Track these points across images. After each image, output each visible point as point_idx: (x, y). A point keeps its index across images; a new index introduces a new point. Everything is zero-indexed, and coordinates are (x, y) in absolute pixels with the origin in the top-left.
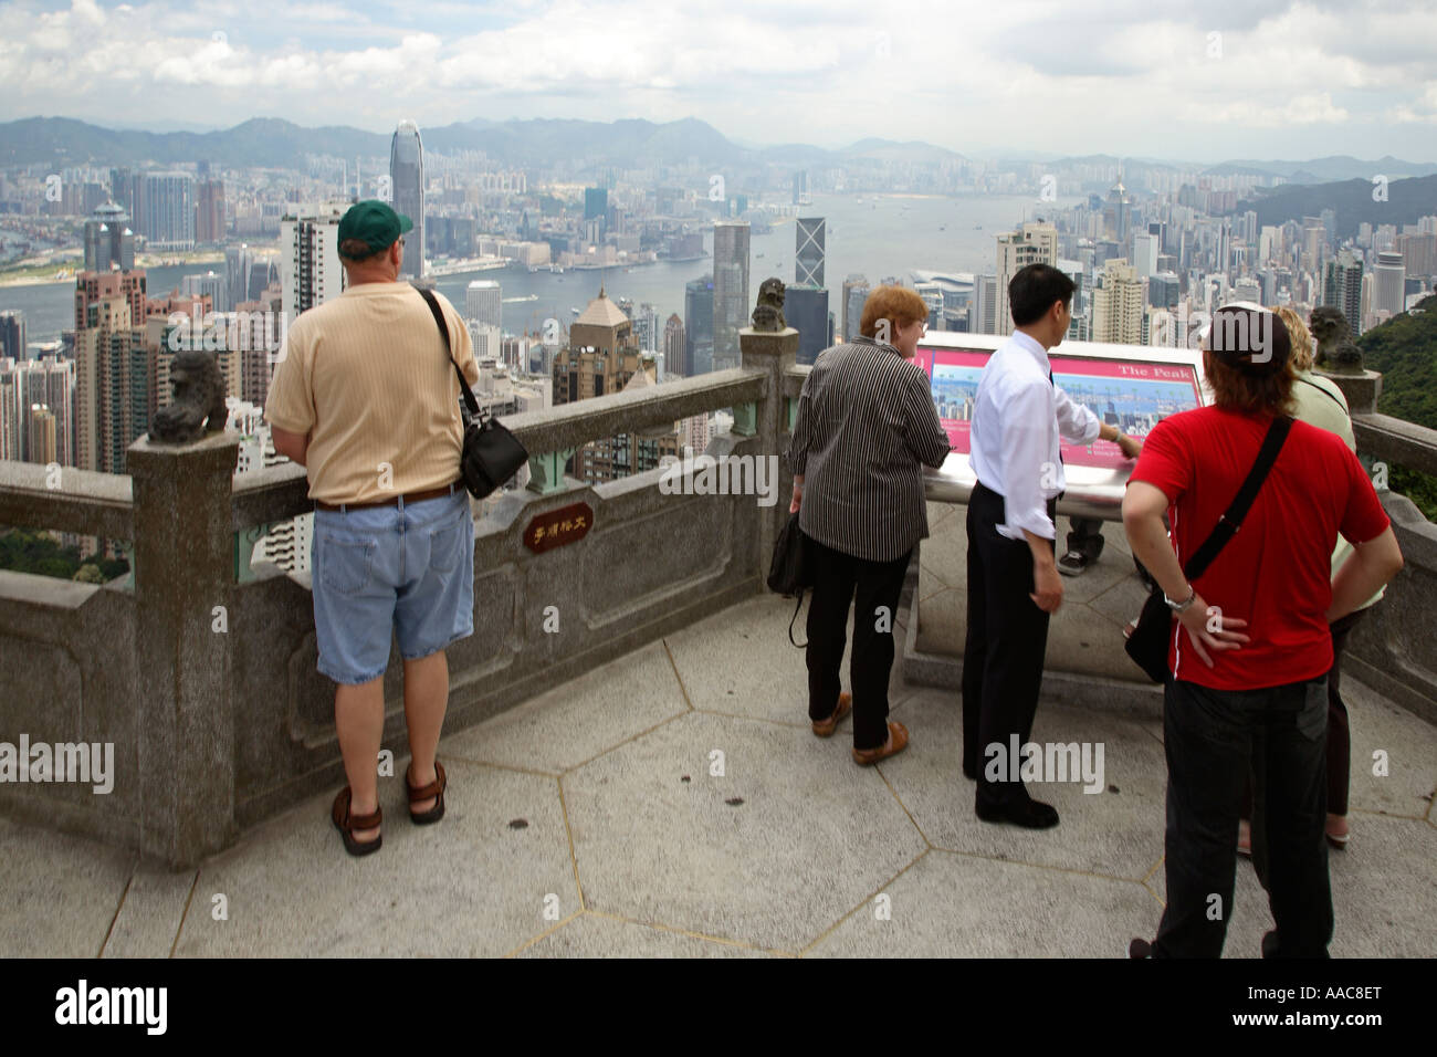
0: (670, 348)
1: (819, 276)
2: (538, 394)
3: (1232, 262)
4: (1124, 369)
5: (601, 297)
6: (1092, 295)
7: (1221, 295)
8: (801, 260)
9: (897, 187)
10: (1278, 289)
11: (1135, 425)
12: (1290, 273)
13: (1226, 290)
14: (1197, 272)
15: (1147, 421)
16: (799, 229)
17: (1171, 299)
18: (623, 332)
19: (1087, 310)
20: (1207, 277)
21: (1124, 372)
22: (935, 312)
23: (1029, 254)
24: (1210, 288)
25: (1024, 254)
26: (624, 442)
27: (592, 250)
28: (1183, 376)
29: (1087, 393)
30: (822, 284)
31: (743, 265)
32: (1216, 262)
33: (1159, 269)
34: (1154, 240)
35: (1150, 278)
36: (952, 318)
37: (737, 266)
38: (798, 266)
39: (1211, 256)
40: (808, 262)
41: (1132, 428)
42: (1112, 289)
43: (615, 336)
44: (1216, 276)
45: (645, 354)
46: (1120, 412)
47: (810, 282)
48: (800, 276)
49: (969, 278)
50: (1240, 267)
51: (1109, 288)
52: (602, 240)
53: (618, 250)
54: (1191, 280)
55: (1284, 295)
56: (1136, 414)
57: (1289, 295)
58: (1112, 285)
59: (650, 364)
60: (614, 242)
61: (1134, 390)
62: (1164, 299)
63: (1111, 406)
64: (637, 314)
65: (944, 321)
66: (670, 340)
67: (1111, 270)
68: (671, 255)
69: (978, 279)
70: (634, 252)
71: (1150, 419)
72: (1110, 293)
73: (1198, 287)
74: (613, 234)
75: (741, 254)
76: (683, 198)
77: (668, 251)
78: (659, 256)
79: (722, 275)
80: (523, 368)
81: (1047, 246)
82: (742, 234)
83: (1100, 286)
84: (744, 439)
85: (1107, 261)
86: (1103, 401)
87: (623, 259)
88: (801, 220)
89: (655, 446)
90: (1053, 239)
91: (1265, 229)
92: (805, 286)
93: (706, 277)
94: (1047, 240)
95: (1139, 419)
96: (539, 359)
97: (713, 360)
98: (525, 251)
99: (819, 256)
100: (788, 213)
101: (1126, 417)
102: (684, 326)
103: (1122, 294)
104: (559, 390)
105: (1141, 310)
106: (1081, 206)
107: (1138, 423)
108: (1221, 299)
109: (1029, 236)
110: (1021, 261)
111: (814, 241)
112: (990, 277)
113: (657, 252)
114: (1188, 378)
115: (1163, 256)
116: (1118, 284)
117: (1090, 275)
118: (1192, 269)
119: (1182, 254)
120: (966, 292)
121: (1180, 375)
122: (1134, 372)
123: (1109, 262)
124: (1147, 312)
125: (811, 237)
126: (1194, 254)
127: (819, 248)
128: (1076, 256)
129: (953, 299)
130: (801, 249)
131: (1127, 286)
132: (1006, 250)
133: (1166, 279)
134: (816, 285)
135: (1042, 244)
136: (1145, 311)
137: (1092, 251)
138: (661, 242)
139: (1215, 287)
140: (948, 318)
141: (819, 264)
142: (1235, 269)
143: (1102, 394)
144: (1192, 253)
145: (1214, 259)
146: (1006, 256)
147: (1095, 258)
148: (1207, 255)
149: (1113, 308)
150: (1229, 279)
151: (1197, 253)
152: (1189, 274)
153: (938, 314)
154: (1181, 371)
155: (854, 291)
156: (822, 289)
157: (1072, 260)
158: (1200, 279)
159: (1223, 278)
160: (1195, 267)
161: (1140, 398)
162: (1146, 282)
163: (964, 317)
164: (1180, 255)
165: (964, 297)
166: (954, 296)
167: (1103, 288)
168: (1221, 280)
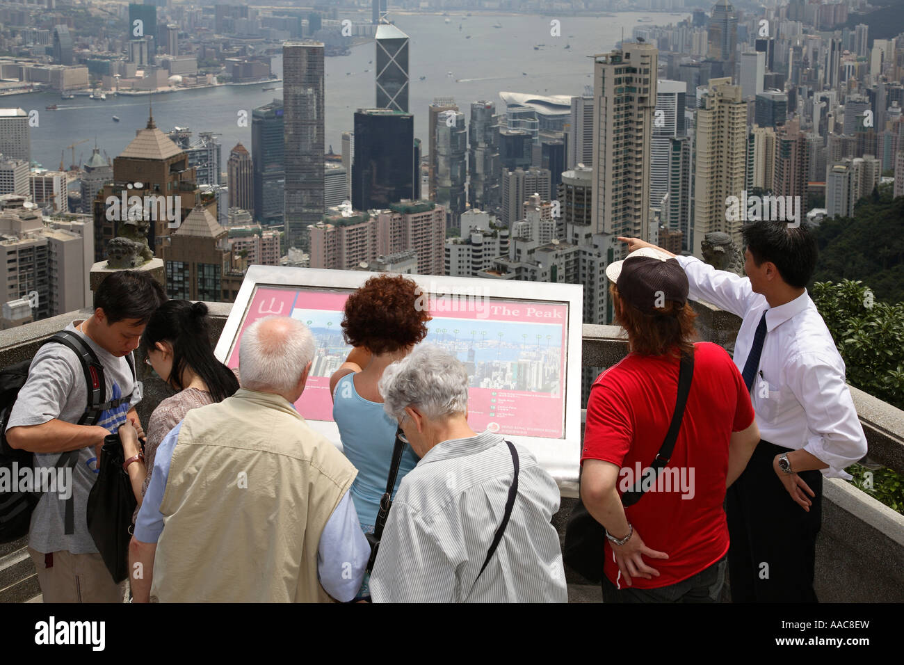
0: (235, 180)
1: (403, 101)
2: (77, 236)
3: (842, 78)
5: (150, 126)
6: (696, 116)
7: (831, 112)
8: (382, 85)
9: (486, 4)
10: (888, 105)
11: (490, 377)
12: (902, 88)
13: (835, 107)
14: (806, 88)
15: (504, 371)
16: (379, 51)
17: (779, 118)
18: (177, 164)
19: (690, 131)
20: (815, 94)
22: (530, 137)
23: (629, 75)
24: (818, 106)
25: (623, 76)
26: (181, 286)
27: (140, 73)
30: (406, 110)
31: (317, 89)
32: (825, 78)
33: (766, 88)
34: (761, 57)
35: (757, 96)
36: (549, 143)
37: (310, 90)
38: (378, 90)
39: (820, 72)
40: (389, 85)
41: (486, 379)
42: (716, 109)
43: (168, 169)
44: (825, 93)
45: (206, 188)
46: (479, 361)
47: (392, 107)
48: (381, 101)
49: (565, 99)
50: (850, 82)
51: (713, 108)
52: (151, 61)
53: (171, 74)
54: (799, 97)
55: (895, 110)
56: (495, 362)
57: (900, 110)
58: (716, 105)
59: (209, 200)
60: (166, 65)
61: (500, 334)
62: (771, 118)
63: (472, 353)
64: (195, 145)
66: (235, 173)
67: (715, 90)
68: (234, 79)
69: (575, 101)
70: (191, 76)
71: (508, 371)
72: (714, 113)
73: (806, 105)
74: (165, 56)
75: (315, 77)
76: (247, 15)
77: (231, 75)
78: (220, 80)
79: (293, 102)
80: (59, 207)
81: (646, 67)
82: (316, 57)
83: (703, 107)
85: (710, 80)
87: (177, 83)
88: (380, 41)
89: (218, 289)
90: (654, 59)
91: (877, 42)
92: (387, 111)
93: (275, 103)
94: (647, 60)
95: (497, 369)
96: (78, 195)
97: (285, 193)
98: (57, 75)
99: (403, 79)
100: (367, 32)
101: (483, 367)
102: (251, 156)
103: (726, 114)
104: (102, 231)
105: (746, 130)
106: (685, 23)
107: (494, 374)
108: (830, 116)
109: (628, 56)
110: (620, 83)
111: (397, 64)
112: (589, 99)
113: (217, 75)
114: (560, 317)
115: (769, 74)
116: (722, 104)
117: (694, 94)
118: (800, 86)
119: (790, 71)
120: (563, 115)
121: (552, 315)
122: (506, 312)
123: (713, 82)
124: (752, 132)
125: (393, 59)
126: (803, 71)
127: (402, 70)
128: (680, 75)
129: (549, 123)
130: (382, 72)
131: (732, 106)
132: (604, 71)
133: (773, 97)
134: (399, 110)
135: (642, 64)
136: (750, 131)
137: (696, 70)
138: (222, 65)
139: (824, 104)
140: (543, 144)
141: (402, 88)
142: (844, 85)
143: (464, 340)
144: (800, 69)
145: (823, 76)
146: (604, 78)
147: (699, 77)
148: (816, 72)
149: (716, 129)
150: (839, 95)
151: (805, 70)
152: (798, 91)
153: (533, 138)
154: (555, 311)
155: (441, 116)
156: (407, 114)
157: (675, 80)
158: (808, 97)
159: (832, 94)
160: (803, 84)
161: (504, 343)
162: (752, 102)
163: (562, 142)
164: (787, 72)
165: (561, 120)
166: (550, 119)
167: (707, 108)
168: (830, 97)
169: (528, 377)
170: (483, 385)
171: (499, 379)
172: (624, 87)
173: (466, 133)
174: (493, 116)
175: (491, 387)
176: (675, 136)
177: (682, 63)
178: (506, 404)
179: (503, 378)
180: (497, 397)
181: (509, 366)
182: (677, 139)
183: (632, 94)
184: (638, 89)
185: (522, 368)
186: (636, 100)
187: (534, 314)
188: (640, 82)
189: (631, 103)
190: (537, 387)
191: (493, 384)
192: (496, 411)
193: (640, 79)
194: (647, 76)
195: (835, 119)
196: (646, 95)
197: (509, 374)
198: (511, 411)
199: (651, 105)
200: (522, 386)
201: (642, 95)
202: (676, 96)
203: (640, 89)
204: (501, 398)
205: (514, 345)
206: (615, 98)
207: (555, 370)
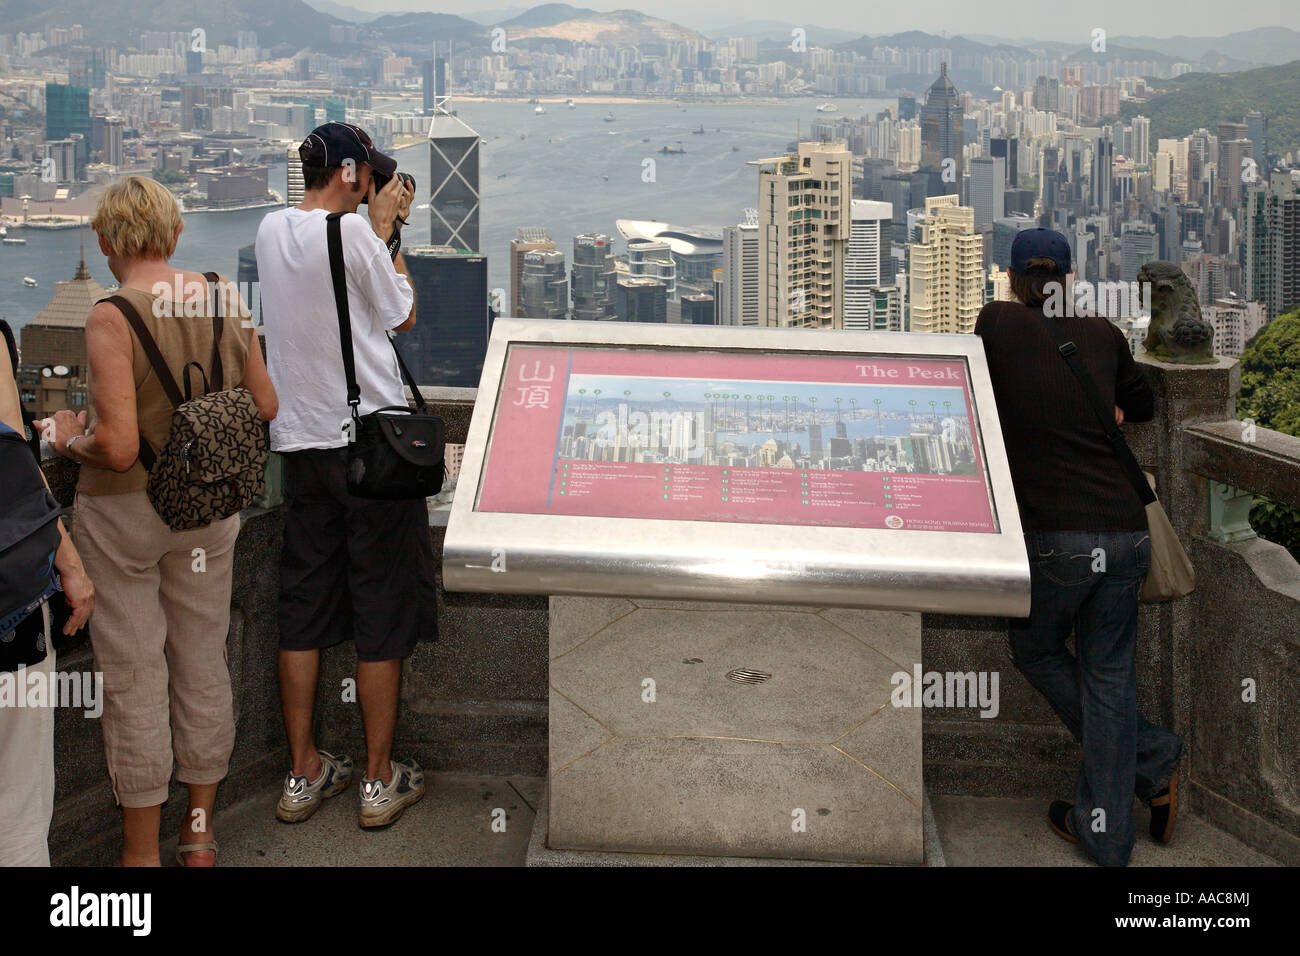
1: (471, 235)
3: (1116, 196)
4: (863, 368)
5: (80, 277)
6: (907, 254)
7: (1101, 248)
8: (440, 210)
9: (595, 86)
10: (1183, 237)
11: (875, 457)
12: (1201, 211)
13: (1107, 241)
14: (1065, 213)
15: (894, 449)
16: (435, 157)
19: (900, 277)
20: (1079, 221)
21: (864, 374)
22: (664, 288)
23: (809, 192)
24: (1083, 239)
25: (800, 192)
27: (62, 194)
28: (950, 377)
29: (805, 409)
30: (476, 249)
32: (1092, 197)
33: (1007, 212)
34: (999, 165)
35: (995, 224)
36: (691, 298)
38: (434, 217)
39: (1084, 187)
40: (451, 211)
41: (870, 461)
42: (938, 243)
44: (1092, 220)
46: (854, 437)
47: (455, 244)
48: (438, 236)
49: (714, 229)
50: (1127, 203)
51: (933, 242)
52: (80, 175)
55: (1193, 245)
56: (877, 437)
57: (1199, 244)
58: (937, 237)
61: (877, 402)
63: (841, 427)
65: (679, 302)
67: (935, 214)
68: (211, 203)
69: (730, 232)
71: (899, 447)
72: (935, 249)
76: (230, 103)
77: (205, 196)
78: (189, 203)
81: (835, 179)
83: (919, 240)
84: (265, 512)
85: (928, 199)
86: (831, 420)
88: (435, 140)
90: (845, 167)
91: (1163, 143)
92: (446, 251)
94: (835, 169)
95: (882, 447)
99: (470, 201)
100: (416, 128)
101: (862, 444)
103: (952, 251)
105: (982, 276)
106: (887, 114)
107: (880, 453)
108: (1101, 253)
109: (807, 162)
110: (796, 203)
111: (461, 176)
112: (749, 230)
113: (184, 196)
114: (957, 378)
115: (1012, 190)
116: (947, 235)
117: (903, 222)
118: (1057, 209)
119: (1042, 186)
120: (712, 255)
121: (946, 375)
122: (879, 373)
123: (932, 202)
124: (990, 278)
125: (455, 169)
126: (1059, 187)
127: (470, 187)
128: (882, 193)
129: (690, 267)
130: (439, 189)
131: (961, 238)
132: (772, 186)
133: (1018, 225)
134: (464, 248)
135: (828, 174)
136: (987, 276)
137: (905, 185)
138: (192, 179)
139: (1091, 236)
140: (684, 301)
141: (469, 215)
142: (1119, 207)
143: (827, 410)
144: (1056, 184)
145: (1089, 193)
146: (772, 196)
147: (911, 195)
148: (1079, 189)
149: (939, 274)
150: (1112, 222)
151: (1062, 186)
152: (1053, 216)
153: (668, 291)
154: (948, 369)
155: (530, 258)
156: (477, 256)
157: (875, 200)
158: (1069, 224)
159: (1103, 221)
160: (1060, 205)
161: (885, 413)
162: (988, 233)
163: (710, 298)
164: (1037, 188)
165: (708, 264)
166: (693, 261)
167: (924, 242)
168: (1100, 225)
169: (929, 456)
170: (867, 468)
171: (888, 459)
172: (802, 209)
173: (566, 283)
174: (607, 257)
175: (878, 469)
176: (878, 285)
177: (885, 175)
178: (905, 491)
179: (894, 458)
180: (890, 483)
181: (898, 442)
182: (881, 290)
183: (814, 221)
184: (823, 214)
185: (919, 446)
186: (821, 229)
187: (920, 374)
188: (826, 201)
189: (813, 234)
190: (945, 469)
191: (881, 466)
192: (894, 501)
193: (826, 198)
194: (836, 193)
195: (1109, 258)
196: (835, 222)
197: (901, 452)
198: (914, 500)
199: (844, 238)
200: (923, 468)
201: (829, 222)
202: (878, 224)
203: (826, 213)
204: (898, 484)
205: (899, 415)
206: (790, 227)
207: (966, 447)
